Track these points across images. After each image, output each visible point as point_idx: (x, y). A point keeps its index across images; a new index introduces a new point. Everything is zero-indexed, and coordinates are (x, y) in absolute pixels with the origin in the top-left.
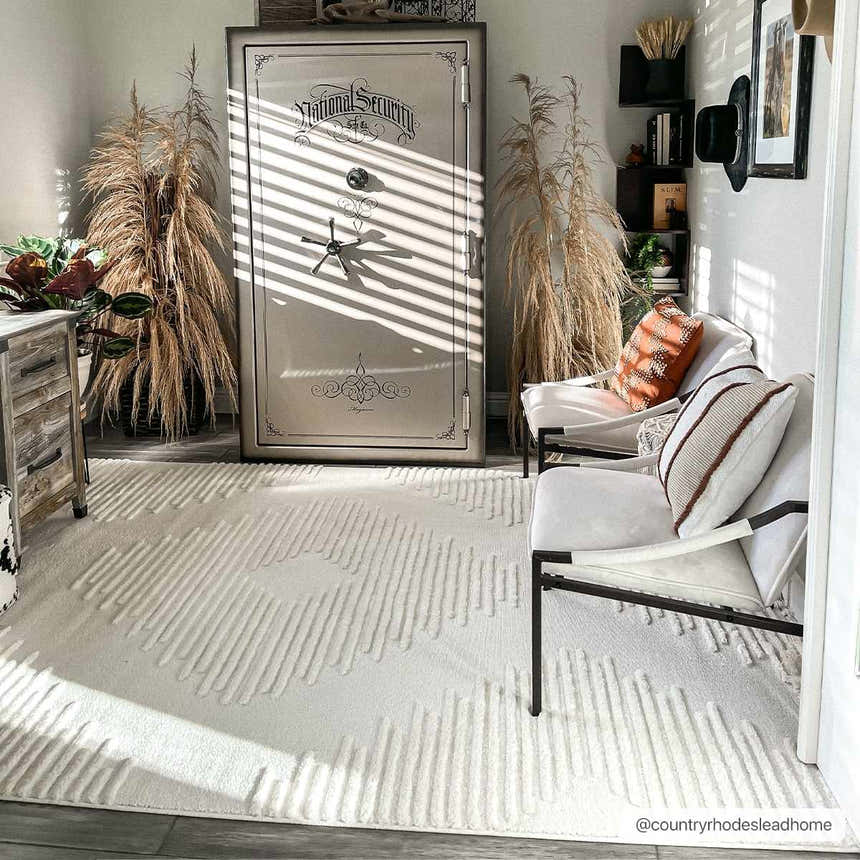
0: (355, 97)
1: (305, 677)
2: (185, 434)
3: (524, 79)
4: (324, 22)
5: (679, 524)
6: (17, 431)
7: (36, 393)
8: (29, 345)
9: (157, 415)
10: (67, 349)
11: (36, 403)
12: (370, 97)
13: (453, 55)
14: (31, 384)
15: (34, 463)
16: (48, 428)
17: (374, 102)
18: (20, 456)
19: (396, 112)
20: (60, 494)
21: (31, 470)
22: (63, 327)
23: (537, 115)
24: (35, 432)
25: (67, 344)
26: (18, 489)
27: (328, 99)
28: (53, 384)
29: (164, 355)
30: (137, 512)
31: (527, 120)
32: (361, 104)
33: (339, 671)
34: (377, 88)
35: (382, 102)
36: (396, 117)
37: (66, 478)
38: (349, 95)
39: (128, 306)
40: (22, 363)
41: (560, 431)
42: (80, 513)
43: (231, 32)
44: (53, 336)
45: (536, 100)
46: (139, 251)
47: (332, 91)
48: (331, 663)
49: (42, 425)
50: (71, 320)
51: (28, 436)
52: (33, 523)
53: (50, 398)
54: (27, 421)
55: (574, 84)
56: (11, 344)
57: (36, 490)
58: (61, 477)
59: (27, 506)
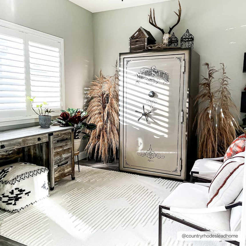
0: (152, 71)
1: (103, 230)
2: (107, 162)
3: (207, 64)
4: (146, 50)
5: (208, 204)
6: (55, 156)
7: (61, 147)
8: (60, 135)
9: (101, 157)
10: (71, 137)
11: (61, 149)
12: (156, 71)
13: (181, 58)
14: (60, 144)
15: (60, 164)
16: (64, 156)
17: (157, 72)
18: (55, 162)
19: (163, 75)
20: (67, 173)
21: (59, 166)
22: (70, 131)
23: (210, 75)
24: (61, 157)
25: (71, 135)
26: (54, 170)
27: (145, 72)
28: (66, 145)
29: (104, 141)
30: (87, 180)
31: (207, 77)
32: (154, 73)
33: (112, 230)
34: (158, 68)
35: (159, 72)
36: (163, 77)
37: (69, 169)
38: (151, 70)
39: (91, 127)
40: (57, 139)
41: (198, 173)
42: (73, 179)
43: (121, 54)
44: (67, 133)
45: (210, 70)
46: (100, 113)
47: (146, 70)
48: (111, 227)
49: (63, 155)
50: (73, 130)
51: (58, 157)
52: (58, 179)
53: (65, 148)
54: (58, 153)
55: (224, 66)
56: (54, 134)
57: (60, 171)
58: (68, 169)
59: (57, 175)
